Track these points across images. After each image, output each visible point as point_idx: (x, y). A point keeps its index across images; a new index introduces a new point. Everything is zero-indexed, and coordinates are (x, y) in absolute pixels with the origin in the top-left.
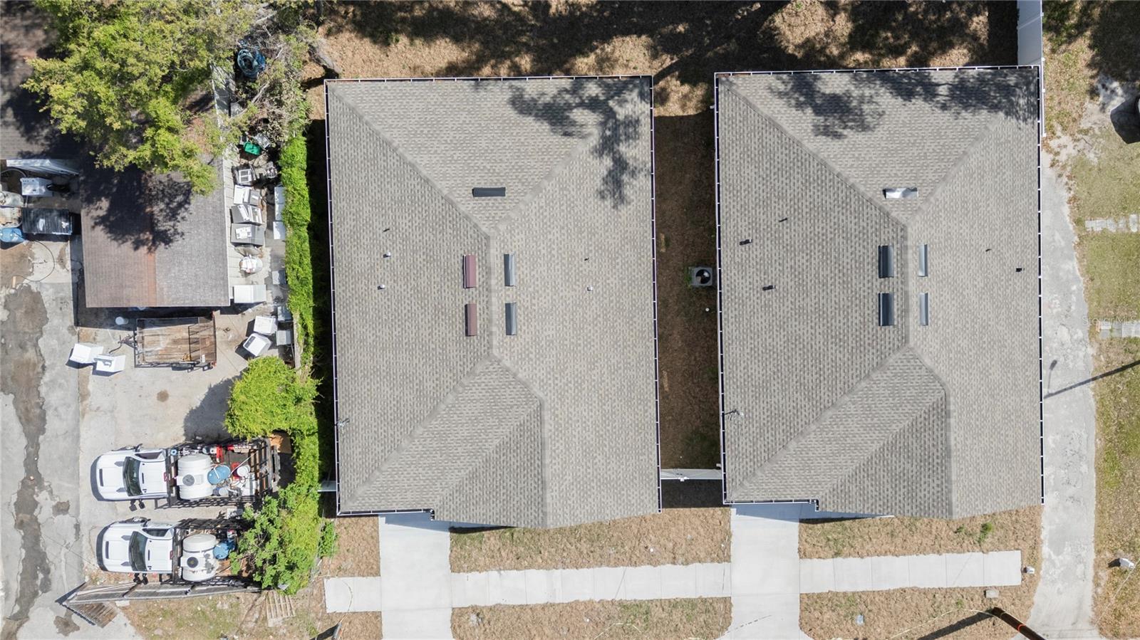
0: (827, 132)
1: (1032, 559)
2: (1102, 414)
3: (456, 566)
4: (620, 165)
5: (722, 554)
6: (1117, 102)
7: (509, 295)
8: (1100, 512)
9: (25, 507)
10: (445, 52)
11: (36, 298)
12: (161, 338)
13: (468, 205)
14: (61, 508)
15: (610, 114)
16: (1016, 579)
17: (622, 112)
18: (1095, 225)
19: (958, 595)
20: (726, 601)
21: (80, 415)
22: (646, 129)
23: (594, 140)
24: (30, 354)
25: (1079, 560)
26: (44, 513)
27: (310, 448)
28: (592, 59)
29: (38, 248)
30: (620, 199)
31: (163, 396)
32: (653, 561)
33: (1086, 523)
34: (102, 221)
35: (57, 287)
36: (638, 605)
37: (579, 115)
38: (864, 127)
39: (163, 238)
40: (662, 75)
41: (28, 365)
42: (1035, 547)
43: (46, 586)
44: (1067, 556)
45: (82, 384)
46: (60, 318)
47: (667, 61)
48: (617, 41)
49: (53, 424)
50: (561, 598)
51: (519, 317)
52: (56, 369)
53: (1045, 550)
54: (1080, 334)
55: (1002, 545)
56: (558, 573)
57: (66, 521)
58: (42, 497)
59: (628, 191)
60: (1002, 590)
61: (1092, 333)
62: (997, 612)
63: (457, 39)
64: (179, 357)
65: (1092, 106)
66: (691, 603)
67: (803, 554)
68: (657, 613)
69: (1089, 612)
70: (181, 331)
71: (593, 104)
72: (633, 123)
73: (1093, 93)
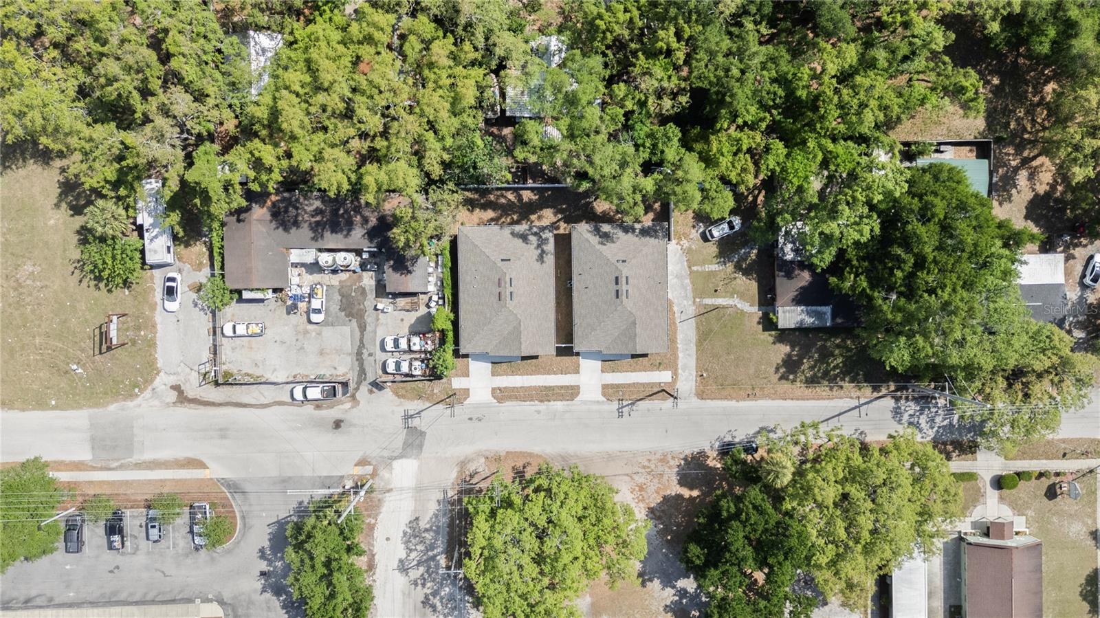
0: (602, 243)
1: (675, 374)
2: (698, 328)
3: (493, 374)
4: (543, 252)
5: (577, 371)
6: (701, 230)
7: (511, 289)
8: (697, 359)
9: (359, 354)
10: (490, 214)
11: (364, 289)
12: (402, 302)
13: (500, 264)
14: (370, 355)
15: (541, 237)
16: (670, 380)
17: (544, 236)
18: (695, 268)
19: (652, 385)
20: (578, 387)
21: (376, 326)
22: (552, 240)
23: (535, 245)
24: (362, 307)
25: (691, 374)
26: (365, 356)
27: (450, 335)
28: (536, 216)
29: (364, 273)
30: (543, 262)
31: (402, 320)
32: (555, 373)
33: (692, 363)
34: (391, 266)
35: (371, 286)
36: (550, 387)
37: (531, 238)
38: (613, 242)
39: (410, 272)
40: (558, 221)
41: (361, 310)
42: (676, 370)
43: (365, 379)
44: (687, 373)
45: (378, 316)
46: (371, 295)
47: (560, 216)
48: (544, 210)
49: (368, 328)
50: (526, 385)
51: (514, 295)
52: (370, 310)
53: (680, 371)
54: (690, 302)
55: (666, 369)
56: (525, 377)
57: (372, 358)
58: (364, 351)
59: (545, 259)
60: (665, 383)
61: (694, 302)
62: (664, 390)
63: (494, 210)
64: (407, 308)
65: (693, 231)
66: (567, 387)
67: (602, 371)
68: (557, 391)
69: (694, 391)
70: (409, 299)
71: (535, 234)
72: (547, 239)
73: (694, 227)
